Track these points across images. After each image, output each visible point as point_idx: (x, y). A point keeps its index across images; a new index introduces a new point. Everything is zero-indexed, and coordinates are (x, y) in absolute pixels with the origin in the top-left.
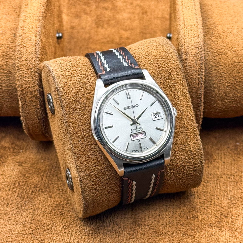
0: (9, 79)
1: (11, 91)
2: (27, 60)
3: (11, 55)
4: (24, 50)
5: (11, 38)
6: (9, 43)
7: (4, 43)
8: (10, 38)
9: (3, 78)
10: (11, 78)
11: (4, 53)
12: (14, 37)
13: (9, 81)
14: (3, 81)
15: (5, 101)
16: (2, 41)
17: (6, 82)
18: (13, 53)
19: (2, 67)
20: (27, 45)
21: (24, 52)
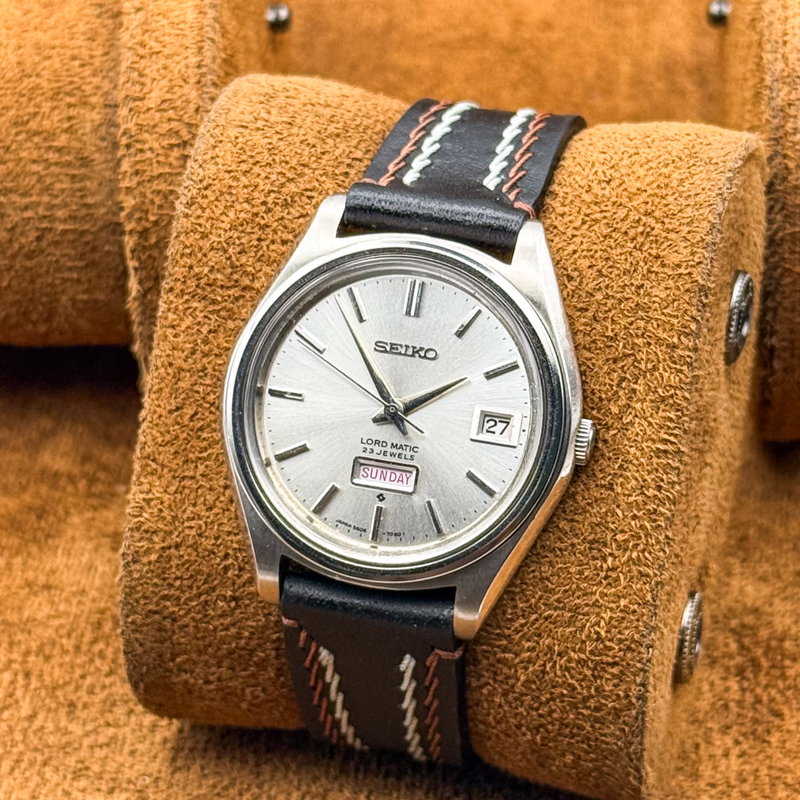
0: (80, 190)
1: (89, 238)
2: (162, 107)
3: (88, 89)
4: (155, 67)
5: (88, 23)
6: (79, 43)
7: (57, 42)
8: (81, 20)
9: (58, 186)
10: (88, 183)
11: (60, 84)
12: (98, 16)
13: (82, 197)
14: (56, 197)
15: (64, 281)
16: (49, 33)
17: (68, 200)
18: (96, 80)
19: (54, 141)
20: (164, 46)
21: (155, 75)
